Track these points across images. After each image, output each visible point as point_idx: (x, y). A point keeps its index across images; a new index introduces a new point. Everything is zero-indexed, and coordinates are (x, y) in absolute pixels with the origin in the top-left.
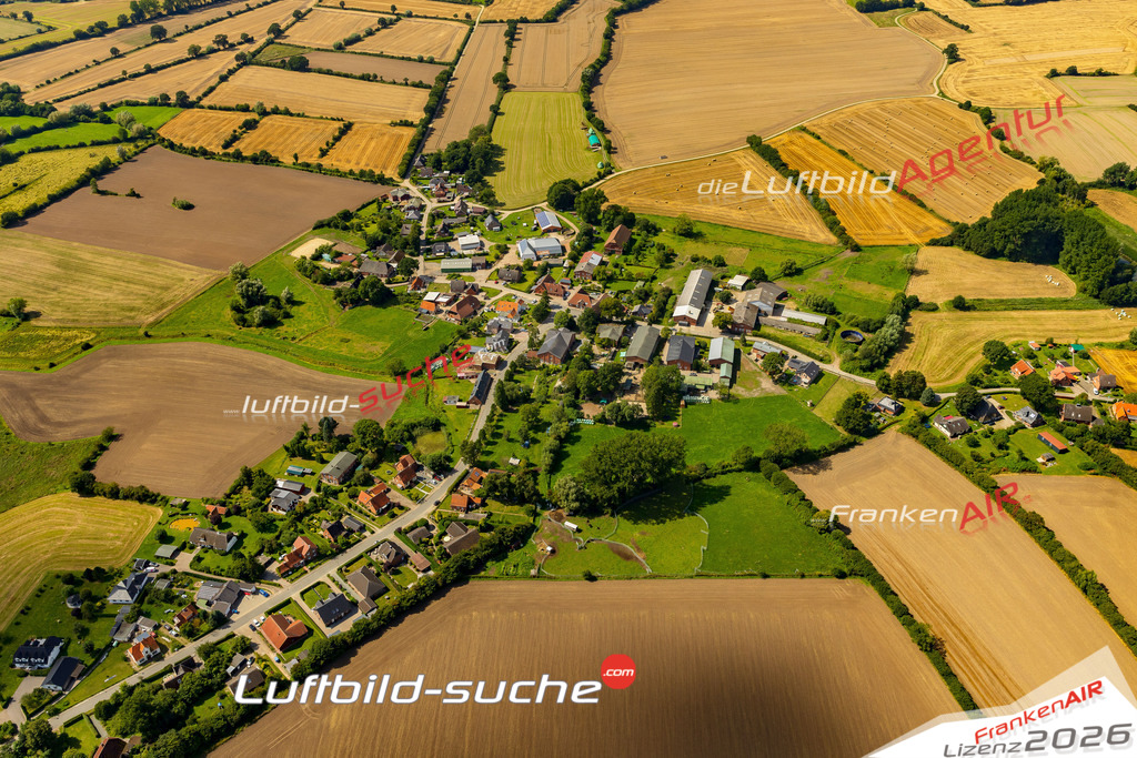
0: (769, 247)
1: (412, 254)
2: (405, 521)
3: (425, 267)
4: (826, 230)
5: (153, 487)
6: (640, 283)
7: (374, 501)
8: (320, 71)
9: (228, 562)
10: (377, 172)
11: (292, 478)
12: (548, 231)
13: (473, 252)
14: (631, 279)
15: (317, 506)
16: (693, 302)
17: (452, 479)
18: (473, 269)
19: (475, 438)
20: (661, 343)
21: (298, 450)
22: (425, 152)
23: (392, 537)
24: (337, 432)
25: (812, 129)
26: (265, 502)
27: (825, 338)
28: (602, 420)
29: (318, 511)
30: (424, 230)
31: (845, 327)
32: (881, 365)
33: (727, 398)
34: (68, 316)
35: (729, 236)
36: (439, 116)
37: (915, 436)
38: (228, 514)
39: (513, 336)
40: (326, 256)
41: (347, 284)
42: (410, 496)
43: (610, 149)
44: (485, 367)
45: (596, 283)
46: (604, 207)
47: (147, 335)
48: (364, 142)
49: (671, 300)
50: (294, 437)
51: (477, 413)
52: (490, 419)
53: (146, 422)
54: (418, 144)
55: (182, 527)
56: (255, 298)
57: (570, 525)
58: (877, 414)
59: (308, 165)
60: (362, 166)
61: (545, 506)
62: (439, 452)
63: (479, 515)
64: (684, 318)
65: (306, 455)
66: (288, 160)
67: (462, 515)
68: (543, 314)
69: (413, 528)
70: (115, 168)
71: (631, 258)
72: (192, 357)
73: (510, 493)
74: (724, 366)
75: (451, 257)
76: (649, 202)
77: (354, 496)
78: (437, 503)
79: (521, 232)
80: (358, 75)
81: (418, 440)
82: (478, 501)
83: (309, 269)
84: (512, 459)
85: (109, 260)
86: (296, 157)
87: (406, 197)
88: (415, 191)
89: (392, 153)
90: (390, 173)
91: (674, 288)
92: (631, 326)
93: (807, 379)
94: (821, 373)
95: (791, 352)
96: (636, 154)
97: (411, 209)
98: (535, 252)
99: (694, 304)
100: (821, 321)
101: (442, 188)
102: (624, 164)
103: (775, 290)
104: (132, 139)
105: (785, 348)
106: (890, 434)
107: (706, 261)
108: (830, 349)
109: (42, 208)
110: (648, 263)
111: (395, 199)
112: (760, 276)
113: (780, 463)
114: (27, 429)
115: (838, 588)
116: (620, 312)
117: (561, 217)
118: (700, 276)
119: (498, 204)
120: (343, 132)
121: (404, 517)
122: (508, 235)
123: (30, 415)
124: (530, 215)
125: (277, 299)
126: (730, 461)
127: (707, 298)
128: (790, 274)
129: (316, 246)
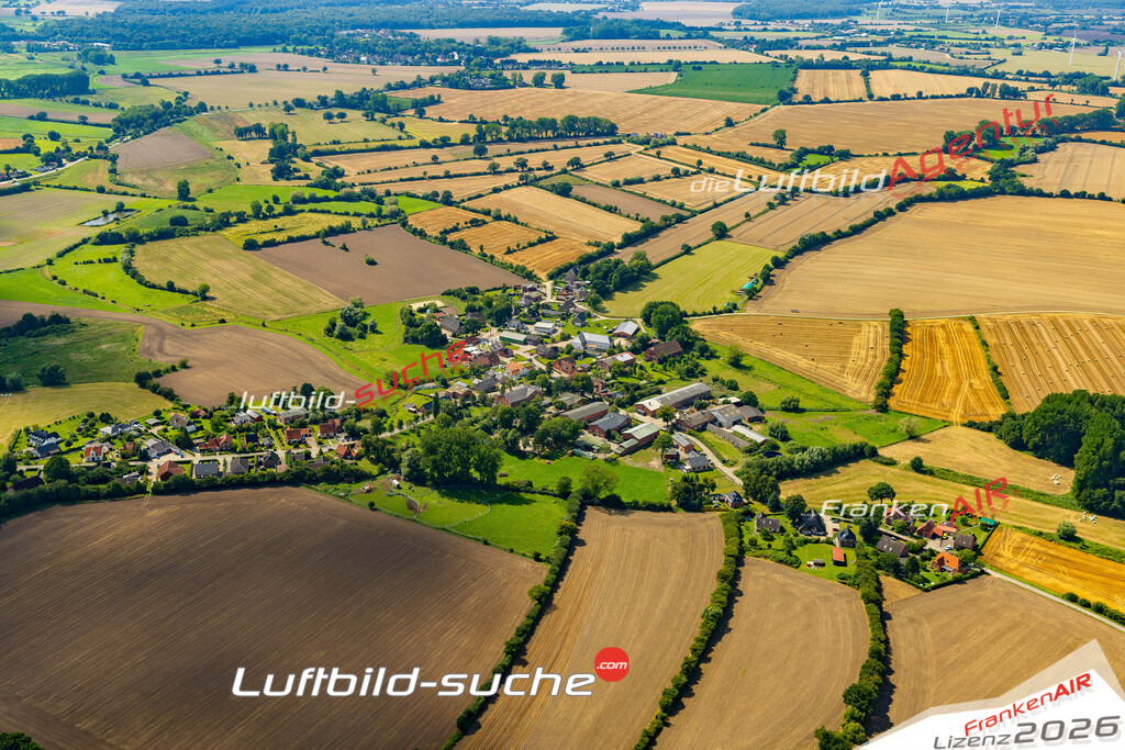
1: (492, 324)
4: (873, 391)
10: (530, 270)
11: (259, 412)
12: (619, 335)
13: (540, 333)
15: (258, 428)
16: (666, 401)
18: (525, 343)
23: (282, 455)
25: (981, 321)
26: (232, 418)
27: (749, 451)
33: (611, 461)
34: (230, 304)
36: (635, 245)
38: (205, 417)
39: (499, 385)
40: (429, 311)
42: (319, 442)
43: (753, 297)
44: (455, 394)
47: (264, 325)
48: (551, 251)
51: (418, 417)
53: (213, 365)
54: (589, 259)
57: (396, 482)
58: (716, 502)
59: (485, 256)
61: (395, 471)
64: (643, 407)
74: (631, 441)
75: (518, 332)
78: (330, 449)
79: (597, 332)
80: (604, 205)
82: (354, 454)
85: (287, 281)
86: (482, 248)
87: (532, 290)
88: (548, 288)
90: (543, 275)
92: (593, 401)
93: (688, 467)
94: (710, 468)
95: (706, 450)
96: (774, 304)
97: (528, 297)
98: (584, 343)
99: (662, 400)
100: (760, 439)
101: (567, 289)
102: (751, 310)
103: (751, 412)
104: (385, 217)
105: (703, 446)
106: (708, 515)
107: (723, 382)
108: (743, 459)
109: (279, 243)
110: (673, 373)
111: (525, 290)
112: (750, 400)
113: (588, 499)
114: (148, 351)
115: (527, 564)
116: (587, 386)
117: (643, 330)
118: (694, 387)
119: (603, 311)
120: (541, 241)
121: (302, 449)
122: (582, 330)
123: (155, 346)
124: (619, 323)
125: (365, 327)
126: (553, 487)
127: (686, 403)
128: (786, 410)
129: (427, 303)
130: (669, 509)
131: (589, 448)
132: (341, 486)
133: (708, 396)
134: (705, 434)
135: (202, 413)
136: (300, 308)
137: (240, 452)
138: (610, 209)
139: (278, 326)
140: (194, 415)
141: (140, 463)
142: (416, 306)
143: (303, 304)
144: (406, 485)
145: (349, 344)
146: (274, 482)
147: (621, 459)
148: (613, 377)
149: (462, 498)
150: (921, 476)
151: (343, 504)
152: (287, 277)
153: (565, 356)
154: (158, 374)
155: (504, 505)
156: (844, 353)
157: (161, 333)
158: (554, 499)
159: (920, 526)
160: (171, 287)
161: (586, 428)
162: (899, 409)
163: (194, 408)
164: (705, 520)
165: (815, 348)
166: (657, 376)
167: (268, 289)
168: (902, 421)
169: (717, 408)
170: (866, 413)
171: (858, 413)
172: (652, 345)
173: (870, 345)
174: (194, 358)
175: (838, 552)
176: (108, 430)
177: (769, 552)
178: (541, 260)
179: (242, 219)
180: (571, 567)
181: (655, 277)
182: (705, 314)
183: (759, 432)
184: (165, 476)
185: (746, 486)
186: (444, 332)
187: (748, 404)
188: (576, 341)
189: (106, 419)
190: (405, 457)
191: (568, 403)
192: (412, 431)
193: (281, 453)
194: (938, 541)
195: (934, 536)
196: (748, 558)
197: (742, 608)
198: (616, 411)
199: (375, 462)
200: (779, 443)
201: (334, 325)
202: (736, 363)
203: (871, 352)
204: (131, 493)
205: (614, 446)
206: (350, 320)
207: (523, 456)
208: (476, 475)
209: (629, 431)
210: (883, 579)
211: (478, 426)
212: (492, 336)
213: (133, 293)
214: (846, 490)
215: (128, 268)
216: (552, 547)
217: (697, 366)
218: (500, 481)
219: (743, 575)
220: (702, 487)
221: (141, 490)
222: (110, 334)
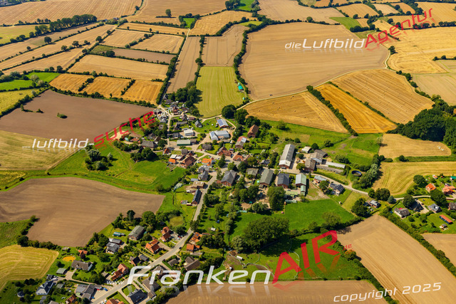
0: (318, 134)
1: (164, 138)
2: (167, 256)
3: (170, 144)
4: (343, 127)
5: (54, 242)
6: (264, 151)
7: (153, 248)
8: (120, 57)
9: (89, 276)
10: (147, 102)
11: (116, 238)
12: (223, 127)
13: (190, 137)
14: (259, 148)
15: (127, 250)
16: (287, 159)
17: (186, 238)
18: (191, 144)
19: (195, 219)
20: (274, 177)
21: (118, 225)
22: (167, 93)
23: (161, 263)
24: (135, 217)
25: (334, 83)
26: (104, 248)
27: (345, 174)
28: (251, 211)
29: (128, 252)
30: (169, 127)
31: (353, 169)
32: (370, 186)
33: (304, 201)
35: (301, 129)
36: (173, 77)
37: (387, 217)
38: (88, 254)
39: (210, 174)
40: (126, 139)
41: (136, 151)
42: (168, 245)
43: (248, 92)
44: (198, 187)
45: (244, 150)
46: (247, 117)
47: (48, 174)
48: (141, 88)
49: (277, 158)
50: (116, 219)
51: (196, 208)
52: (202, 211)
53: (49, 213)
54: (164, 89)
55: (68, 260)
56: (96, 157)
57: (239, 257)
58: (369, 207)
59: (116, 99)
60: (140, 99)
61: (227, 249)
62: (180, 225)
63: (199, 253)
64: (284, 165)
65: (122, 227)
66: (108, 96)
67: (191, 253)
68: (222, 164)
69: (170, 259)
70: (31, 100)
71: (259, 139)
72: (69, 184)
73: (212, 244)
74: (302, 187)
75: (181, 139)
76: (265, 115)
77: (144, 245)
78: (180, 248)
79: (211, 128)
80: (137, 59)
81: (171, 220)
82: (198, 247)
83: (119, 145)
84: (212, 228)
86: (111, 95)
87: (160, 112)
88: (163, 110)
89: (153, 93)
90: (152, 102)
91: (278, 152)
92: (261, 169)
94: (344, 189)
95: (330, 180)
96: (259, 93)
98: (218, 137)
100: (343, 166)
102: (254, 98)
104: (38, 87)
107: (292, 140)
108: (347, 179)
110: (268, 141)
115: (358, 284)
118: (290, 147)
119: (201, 116)
120: (131, 84)
124: (214, 120)
126: (309, 228)
127: (293, 156)
130: (360, 221)
133: (296, 150)
134: (318, 170)
135: (85, 252)
136: (57, 157)
138: (140, 60)
139: (57, 172)
140: (84, 258)
143: (56, 153)
145: (108, 171)
147: (306, 198)
148: (249, 152)
150: (405, 163)
156: (312, 111)
162: (363, 132)
163: (75, 250)
165: (299, 111)
170: (353, 138)
171: (350, 139)
173: (315, 104)
178: (142, 94)
182: (241, 106)
191: (254, 175)
199: (213, 247)
201: (88, 163)
202: (283, 128)
207: (269, 213)
209: (296, 181)
217: (272, 134)
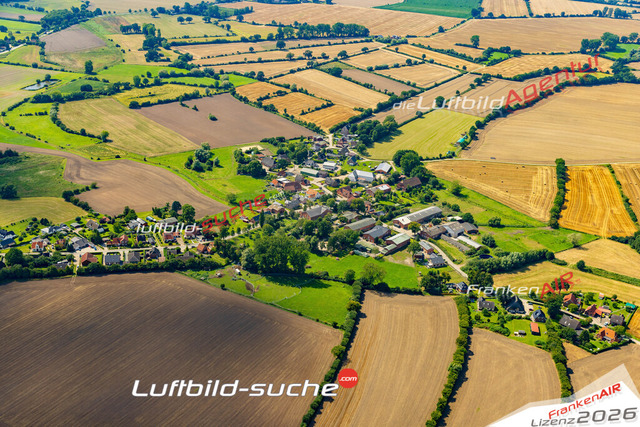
1: (294, 163)
8: (345, 78)
10: (318, 126)
11: (145, 219)
12: (379, 172)
13: (326, 169)
14: (395, 201)
18: (317, 176)
20: (372, 228)
21: (158, 212)
22: (355, 124)
25: (615, 167)
27: (470, 254)
33: (379, 259)
34: (123, 145)
36: (384, 111)
37: (458, 304)
38: (110, 223)
39: (302, 205)
40: (253, 152)
42: (185, 241)
47: (145, 159)
48: (330, 114)
49: (402, 214)
50: (160, 207)
53: (113, 187)
55: (89, 220)
57: (238, 271)
59: (288, 116)
64: (398, 222)
65: (160, 215)
69: (173, 249)
70: (200, 97)
71: (408, 194)
72: (154, 172)
74: (391, 245)
75: (313, 168)
78: (193, 247)
81: (214, 227)
82: (209, 250)
83: (241, 159)
86: (285, 111)
87: (320, 140)
88: (330, 139)
90: (326, 130)
91: (411, 210)
93: (431, 264)
94: (445, 265)
95: (441, 253)
96: (479, 153)
97: (317, 145)
98: (357, 177)
99: (411, 218)
100: (477, 246)
101: (343, 140)
102: (464, 156)
103: (469, 227)
104: (221, 88)
105: (439, 250)
106: (446, 297)
107: (449, 206)
108: (467, 260)
109: (153, 104)
110: (416, 199)
111: (315, 140)
112: (468, 219)
113: (366, 285)
114: (70, 176)
115: (328, 330)
116: (361, 207)
117: (395, 169)
118: (430, 209)
119: (367, 155)
120: (324, 107)
121: (174, 246)
122: (354, 168)
123: (74, 173)
124: (378, 164)
125: (212, 162)
126: (342, 276)
127: (426, 220)
128: (492, 226)
129: (252, 147)
130: (420, 293)
131: (364, 249)
132: (202, 272)
133: (440, 215)
134: (440, 241)
135: (108, 220)
136: (168, 149)
137: (134, 247)
138: (367, 86)
139: (154, 161)
140: (102, 221)
141: (68, 254)
142: (244, 149)
143: (170, 146)
144: (244, 273)
145: (202, 174)
146: (157, 269)
147: (385, 257)
148: (377, 201)
149: (282, 282)
150: (584, 273)
151: (203, 285)
152: (159, 127)
153: (344, 186)
154: (77, 192)
155: (310, 288)
156: (527, 188)
157: (78, 164)
158: (343, 285)
159: (587, 308)
160: (83, 133)
161: (361, 235)
162: (566, 227)
163: (102, 216)
164: (444, 301)
165: (508, 183)
166: (406, 201)
167: (146, 136)
168: (570, 235)
169: (448, 224)
170: (544, 229)
171: (539, 229)
172: (401, 179)
173: (544, 182)
174: (100, 182)
175: (535, 326)
176: (46, 230)
177: (489, 325)
178: (325, 119)
179: (128, 87)
180: (358, 332)
181: (400, 133)
182: (434, 159)
183: (475, 241)
184: (85, 263)
185: (470, 279)
186: (264, 167)
187: (467, 221)
188: (351, 175)
189: (45, 222)
190: (244, 254)
191: (349, 218)
192: (247, 235)
193: (161, 249)
194: (599, 319)
195: (596, 316)
196: (475, 329)
197: (473, 363)
198: (381, 225)
199: (223, 256)
200: (489, 249)
201: (191, 161)
202: (457, 193)
203: (545, 187)
204: (64, 274)
205: (381, 249)
206: (202, 158)
207: (320, 254)
208: (291, 267)
209: (391, 239)
210: (565, 344)
211: (289, 233)
212: (295, 170)
213: (59, 136)
214: (535, 282)
215: (55, 119)
216: (344, 319)
217: (432, 194)
218: (307, 271)
219: (472, 340)
220: (441, 279)
221: (70, 272)
222: (45, 164)
